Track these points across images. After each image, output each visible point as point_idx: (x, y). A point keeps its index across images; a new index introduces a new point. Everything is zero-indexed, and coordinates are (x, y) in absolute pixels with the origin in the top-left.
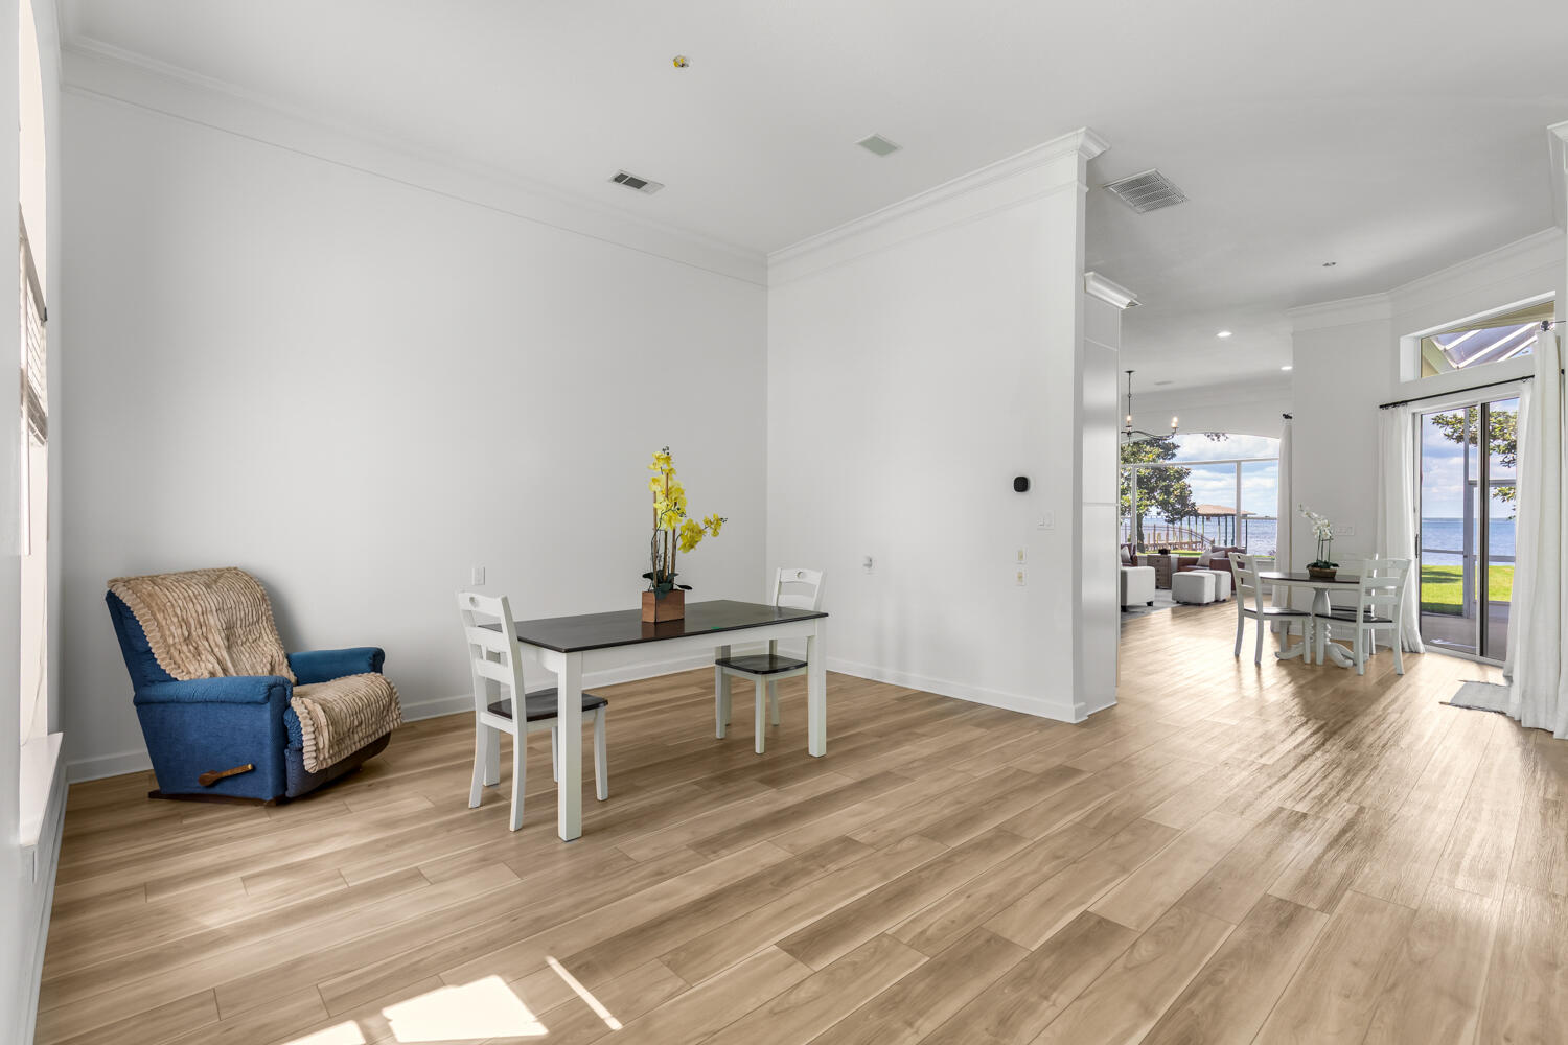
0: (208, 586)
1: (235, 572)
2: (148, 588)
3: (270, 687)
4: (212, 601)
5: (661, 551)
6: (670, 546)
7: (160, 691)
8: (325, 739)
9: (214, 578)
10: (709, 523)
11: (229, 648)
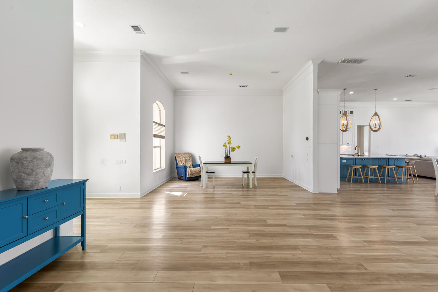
0: (184, 155)
1: (188, 153)
2: (178, 154)
3: (184, 166)
4: (184, 156)
5: (227, 151)
6: (229, 150)
7: (178, 166)
8: (189, 174)
9: (185, 154)
10: (237, 147)
11: (185, 162)
